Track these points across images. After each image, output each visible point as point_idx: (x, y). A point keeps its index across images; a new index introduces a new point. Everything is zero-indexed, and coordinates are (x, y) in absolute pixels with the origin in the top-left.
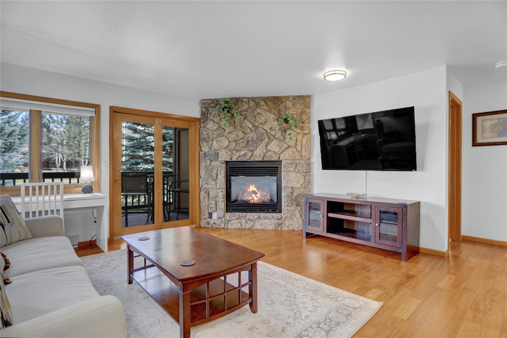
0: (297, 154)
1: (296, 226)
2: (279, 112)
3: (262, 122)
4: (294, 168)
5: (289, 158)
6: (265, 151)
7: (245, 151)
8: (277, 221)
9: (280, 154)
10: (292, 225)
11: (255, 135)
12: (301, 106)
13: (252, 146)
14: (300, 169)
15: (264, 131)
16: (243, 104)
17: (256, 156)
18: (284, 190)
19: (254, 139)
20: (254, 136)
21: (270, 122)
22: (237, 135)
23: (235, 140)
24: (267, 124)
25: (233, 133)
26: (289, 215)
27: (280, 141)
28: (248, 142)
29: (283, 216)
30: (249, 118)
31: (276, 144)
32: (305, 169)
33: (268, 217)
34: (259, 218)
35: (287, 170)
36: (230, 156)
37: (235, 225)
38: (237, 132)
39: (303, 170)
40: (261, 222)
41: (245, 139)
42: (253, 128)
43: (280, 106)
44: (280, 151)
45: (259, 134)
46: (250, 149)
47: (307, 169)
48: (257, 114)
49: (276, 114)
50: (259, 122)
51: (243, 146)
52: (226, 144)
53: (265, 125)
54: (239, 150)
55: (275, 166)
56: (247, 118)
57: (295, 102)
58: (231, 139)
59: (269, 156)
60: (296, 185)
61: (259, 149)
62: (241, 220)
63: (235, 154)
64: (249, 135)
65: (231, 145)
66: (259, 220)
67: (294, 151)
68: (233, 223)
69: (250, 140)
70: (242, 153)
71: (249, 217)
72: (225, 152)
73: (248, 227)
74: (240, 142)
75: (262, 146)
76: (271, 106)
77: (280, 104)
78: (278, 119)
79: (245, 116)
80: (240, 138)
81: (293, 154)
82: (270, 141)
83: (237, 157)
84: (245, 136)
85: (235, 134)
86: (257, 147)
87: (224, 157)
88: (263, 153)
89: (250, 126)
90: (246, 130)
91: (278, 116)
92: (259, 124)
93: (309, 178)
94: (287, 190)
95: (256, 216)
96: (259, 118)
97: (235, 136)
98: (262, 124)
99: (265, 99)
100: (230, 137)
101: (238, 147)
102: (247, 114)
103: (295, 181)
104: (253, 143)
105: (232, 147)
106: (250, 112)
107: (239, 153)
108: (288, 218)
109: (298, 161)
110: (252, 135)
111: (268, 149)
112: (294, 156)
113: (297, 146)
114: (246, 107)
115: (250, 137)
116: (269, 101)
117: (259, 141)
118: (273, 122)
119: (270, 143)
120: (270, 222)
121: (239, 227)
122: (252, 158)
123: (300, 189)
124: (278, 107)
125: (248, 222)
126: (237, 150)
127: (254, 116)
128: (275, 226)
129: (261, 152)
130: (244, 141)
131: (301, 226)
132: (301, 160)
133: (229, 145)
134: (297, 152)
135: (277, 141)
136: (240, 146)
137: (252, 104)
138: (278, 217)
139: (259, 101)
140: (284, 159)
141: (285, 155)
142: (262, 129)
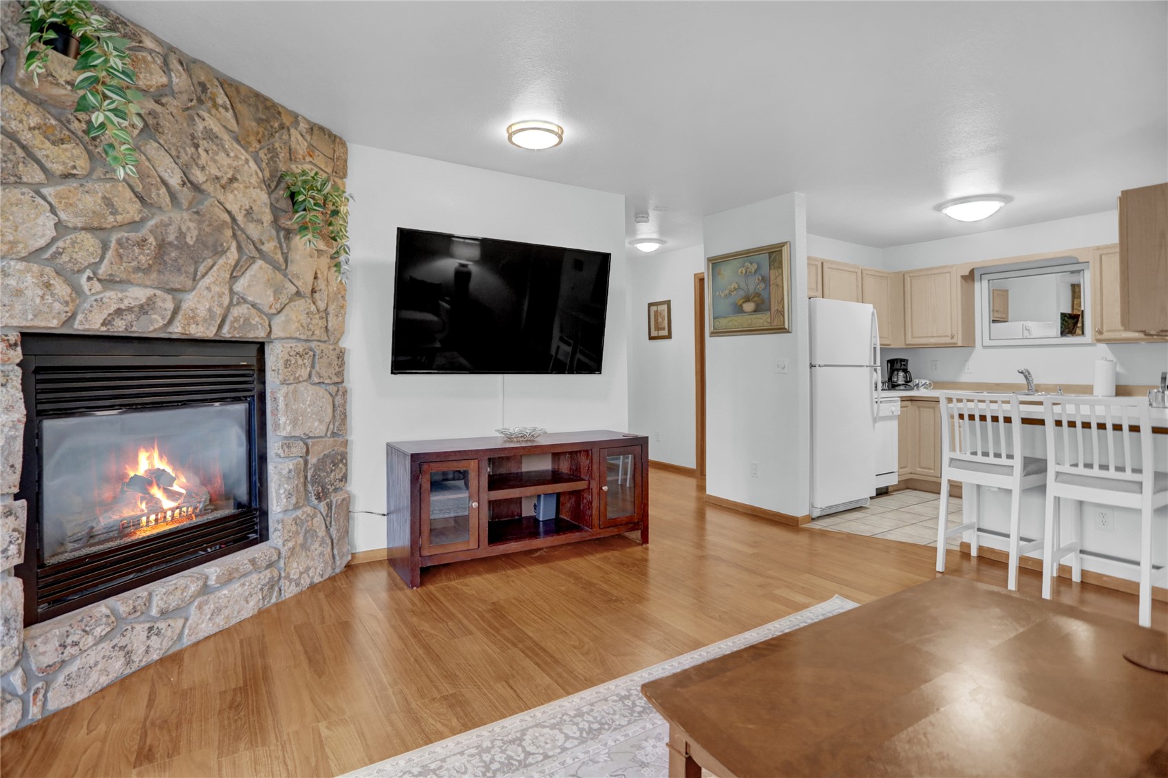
0: (317, 321)
1: (318, 571)
2: (272, 157)
3: (219, 174)
4: (309, 369)
5: (297, 335)
6: (227, 301)
7: (146, 286)
8: (268, 573)
9: (270, 317)
10: (308, 569)
11: (192, 225)
12: (326, 163)
13: (179, 270)
14: (323, 373)
15: (226, 217)
16: (144, 60)
17: (193, 318)
18: (286, 450)
19: (189, 240)
20: (189, 229)
21: (246, 187)
22: (108, 202)
23: (96, 224)
24: (236, 189)
25: (89, 185)
26: (300, 540)
27: (276, 267)
28: (162, 246)
29: (283, 550)
30: (168, 137)
31: (266, 277)
32: (333, 373)
33: (237, 569)
34: (205, 590)
35: (292, 378)
36: (67, 303)
37: (94, 675)
38: (108, 185)
39: (331, 375)
40: (214, 604)
41: (151, 232)
42: (185, 189)
43: (274, 137)
44: (273, 307)
45: (207, 223)
46: (170, 284)
47: (339, 372)
48: (202, 133)
49: (262, 161)
50: (209, 172)
51: (138, 263)
52: (41, 234)
53: (230, 191)
54: (118, 279)
55: (245, 363)
56: (158, 134)
57: (312, 142)
58: (76, 215)
59: (239, 321)
60: (315, 430)
61: (207, 288)
62: (127, 629)
63: (93, 298)
64: (165, 218)
65: (75, 244)
66: (205, 598)
67: (312, 310)
68: (81, 670)
69: (169, 240)
70: (136, 298)
71: (166, 602)
72: (34, 280)
73: (158, 652)
74: (124, 240)
75: (218, 275)
76: (247, 123)
77: (276, 132)
78: (269, 185)
79: (151, 122)
80: (123, 219)
81: (309, 319)
82: (246, 263)
83: (105, 316)
84: (147, 215)
85: (100, 195)
86: (198, 278)
87: (26, 310)
88: (220, 305)
89: (171, 174)
90: (153, 190)
91: (268, 170)
92: (209, 182)
93: (343, 402)
94: (294, 450)
95: (195, 585)
96: (208, 154)
97: (100, 205)
98: (219, 182)
99: (226, 86)
100: (66, 201)
101: (112, 264)
102: (161, 115)
103: (312, 414)
104: (182, 256)
105: (80, 260)
106: (173, 114)
107: (120, 295)
108: (297, 549)
109: (319, 346)
110: (181, 220)
111: (235, 291)
112: (310, 326)
113: (317, 295)
114: (157, 83)
115: (170, 227)
116: (243, 101)
117: (206, 252)
118: (254, 188)
119: (243, 270)
120: (246, 587)
121: (115, 675)
122: (178, 325)
123: (323, 439)
124: (269, 139)
125: (158, 628)
126: (108, 278)
127: (192, 140)
128: (261, 597)
129: (214, 302)
130: (142, 240)
131: (330, 563)
132: (325, 342)
133: (60, 244)
134: (317, 316)
135: (268, 268)
136: (125, 259)
137: (179, 80)
138: (267, 558)
139: (207, 84)
140: (282, 335)
141: (288, 321)
142: (218, 207)
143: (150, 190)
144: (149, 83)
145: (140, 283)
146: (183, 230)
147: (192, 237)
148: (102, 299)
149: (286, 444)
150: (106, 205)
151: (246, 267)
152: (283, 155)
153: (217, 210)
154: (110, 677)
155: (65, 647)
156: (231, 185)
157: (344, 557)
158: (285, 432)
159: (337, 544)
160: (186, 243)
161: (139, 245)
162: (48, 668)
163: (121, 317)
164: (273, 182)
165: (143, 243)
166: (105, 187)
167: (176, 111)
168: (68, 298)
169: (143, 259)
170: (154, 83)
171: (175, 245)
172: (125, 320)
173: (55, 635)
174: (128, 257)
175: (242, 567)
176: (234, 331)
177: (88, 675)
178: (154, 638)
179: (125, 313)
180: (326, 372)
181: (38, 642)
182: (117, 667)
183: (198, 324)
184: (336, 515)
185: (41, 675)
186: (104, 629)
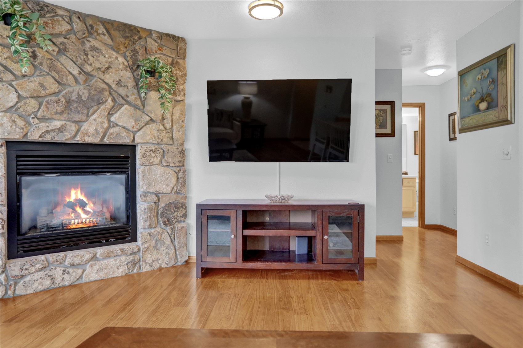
0: (164, 134)
1: (165, 261)
2: (134, 55)
3: (100, 66)
4: (159, 159)
5: (151, 141)
6: (106, 125)
7: (62, 120)
8: (131, 257)
9: (135, 133)
10: (158, 259)
11: (85, 91)
12: (171, 52)
13: (78, 112)
14: (170, 160)
15: (105, 86)
16: (58, 20)
17: (86, 134)
18: (143, 198)
19: (83, 98)
20: (83, 93)
21: (117, 71)
22: (42, 85)
23: (35, 95)
24: (111, 72)
25: (32, 79)
26: (153, 243)
27: (136, 107)
28: (69, 102)
29: (142, 248)
30: (72, 52)
31: (129, 113)
32: (177, 160)
33: (113, 252)
34: (94, 258)
35: (147, 163)
36: (23, 129)
37: (36, 285)
38: (41, 78)
39: (175, 162)
40: (99, 266)
41: (63, 96)
42: (81, 75)
43: (135, 44)
44: (135, 127)
45: (94, 90)
46: (74, 119)
47: (181, 160)
48: (89, 48)
49: (128, 57)
50: (95, 66)
51: (56, 110)
52: (11, 101)
53: (107, 73)
54: (47, 118)
55: (123, 155)
56: (66, 52)
57: (162, 43)
58: (26, 92)
59: (114, 135)
60: (163, 189)
61: (94, 120)
62: (53, 268)
63: (35, 126)
64: (71, 89)
65: (26, 104)
66: (94, 262)
67: (161, 128)
68: (30, 281)
69: (73, 99)
70: (56, 126)
71: (72, 260)
72: (7, 120)
73: (68, 281)
74: (49, 101)
75: (100, 114)
76: (118, 40)
77: (136, 41)
78: (132, 68)
79: (62, 48)
80: (49, 91)
81: (159, 133)
82: (117, 107)
83: (41, 133)
84: (61, 89)
85: (37, 82)
86: (89, 115)
87: (5, 132)
88: (102, 127)
89: (73, 69)
90: (64, 77)
91: (131, 61)
92: (94, 70)
93: (183, 176)
94: (148, 198)
95: (88, 255)
96: (94, 58)
97: (38, 87)
98: (100, 70)
99: (106, 24)
100: (21, 86)
101: (43, 111)
102: (67, 43)
103: (162, 181)
104: (79, 106)
105: (28, 110)
106: (73, 42)
107: (47, 125)
108: (151, 248)
109: (166, 147)
110: (79, 89)
111: (111, 121)
112: (160, 137)
113: (165, 121)
114: (65, 29)
115: (73, 93)
116: (116, 29)
117: (93, 103)
118: (122, 70)
119: (116, 110)
120: (118, 262)
121: (46, 287)
122: (78, 137)
123: (170, 195)
124: (132, 46)
125: (68, 271)
126: (42, 117)
127: (84, 52)
128: (127, 268)
129: (98, 126)
130: (58, 100)
131: (173, 259)
132: (172, 145)
133: (19, 104)
134: (165, 132)
135: (130, 109)
136: (50, 109)
137: (78, 25)
138: (131, 249)
139: (93, 25)
140: (141, 141)
141: (144, 134)
142: (100, 82)
143: (62, 78)
144: (61, 30)
145: (58, 118)
146: (80, 94)
147: (85, 97)
148: (38, 126)
149: (143, 195)
150: (40, 86)
151: (117, 109)
152: (141, 52)
153: (99, 83)
154: (44, 287)
155: (22, 270)
156: (108, 71)
157: (183, 258)
158: (143, 189)
159: (178, 249)
160: (82, 100)
161: (56, 102)
162: (15, 277)
163: (49, 134)
164: (134, 66)
165: (59, 101)
166: (40, 79)
167: (75, 40)
168: (23, 127)
169: (59, 108)
170: (63, 30)
171: (76, 101)
172: (51, 135)
173: (19, 264)
174: (51, 108)
175: (115, 252)
176: (111, 139)
177: (33, 284)
178: (66, 275)
179: (51, 132)
180: (171, 160)
181: (11, 265)
182: (47, 283)
183: (89, 137)
184: (178, 235)
185: (12, 279)
186: (40, 266)
